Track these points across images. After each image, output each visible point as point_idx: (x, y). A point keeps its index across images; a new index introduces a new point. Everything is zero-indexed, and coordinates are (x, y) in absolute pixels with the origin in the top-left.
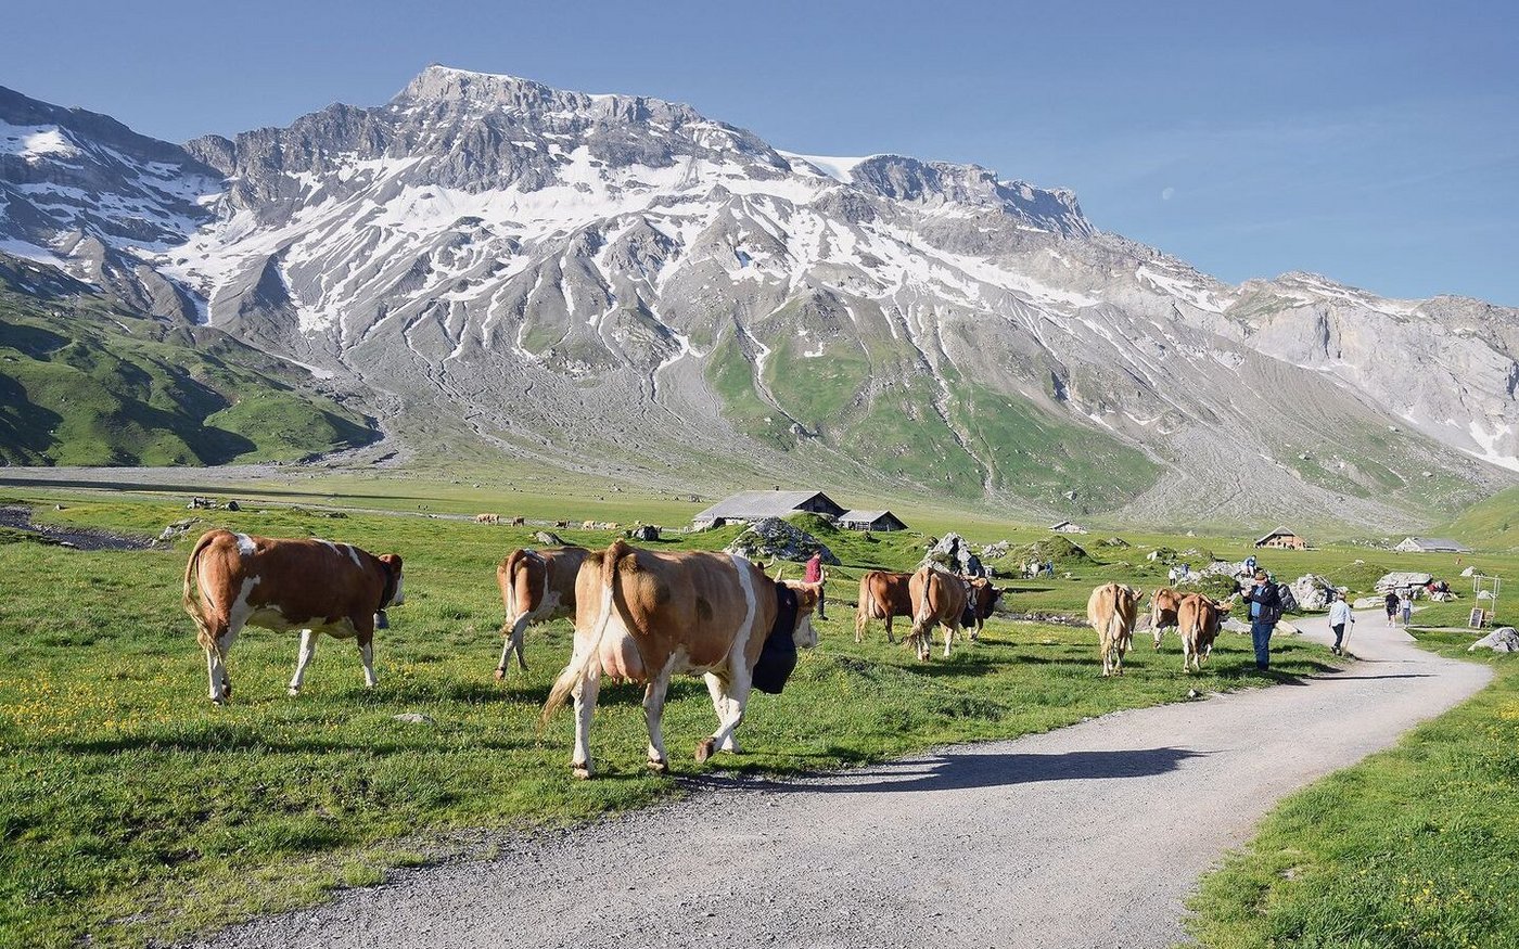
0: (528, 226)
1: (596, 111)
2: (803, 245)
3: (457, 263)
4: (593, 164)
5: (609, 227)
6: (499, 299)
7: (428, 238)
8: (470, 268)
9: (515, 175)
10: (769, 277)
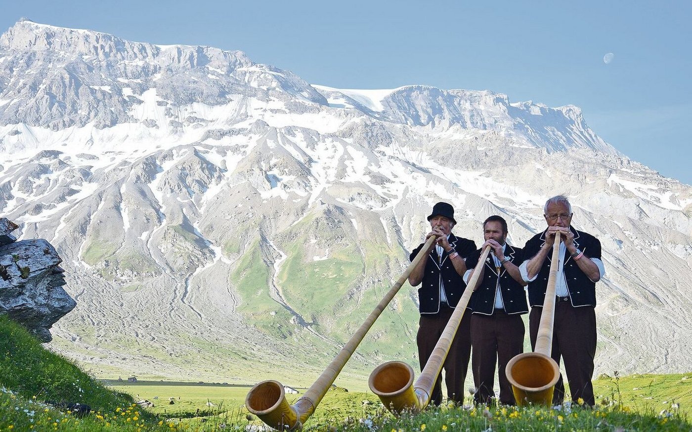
0: (100, 157)
1: (163, 58)
2: (324, 168)
3: (35, 190)
4: (160, 104)
5: (164, 158)
6: (68, 220)
7: (11, 169)
8: (46, 194)
9: (92, 114)
10: (293, 196)
